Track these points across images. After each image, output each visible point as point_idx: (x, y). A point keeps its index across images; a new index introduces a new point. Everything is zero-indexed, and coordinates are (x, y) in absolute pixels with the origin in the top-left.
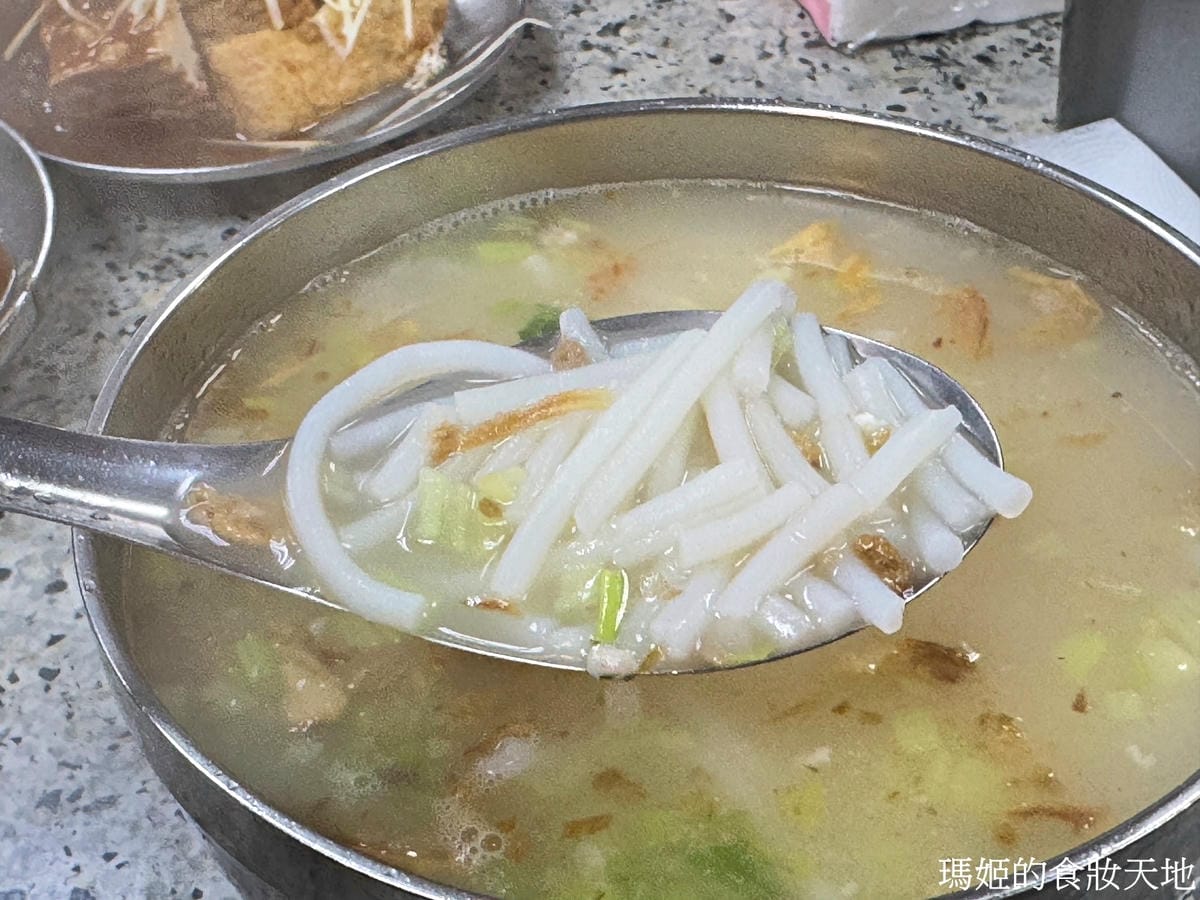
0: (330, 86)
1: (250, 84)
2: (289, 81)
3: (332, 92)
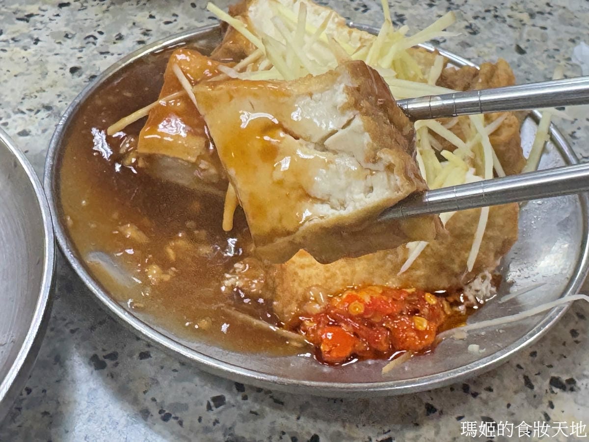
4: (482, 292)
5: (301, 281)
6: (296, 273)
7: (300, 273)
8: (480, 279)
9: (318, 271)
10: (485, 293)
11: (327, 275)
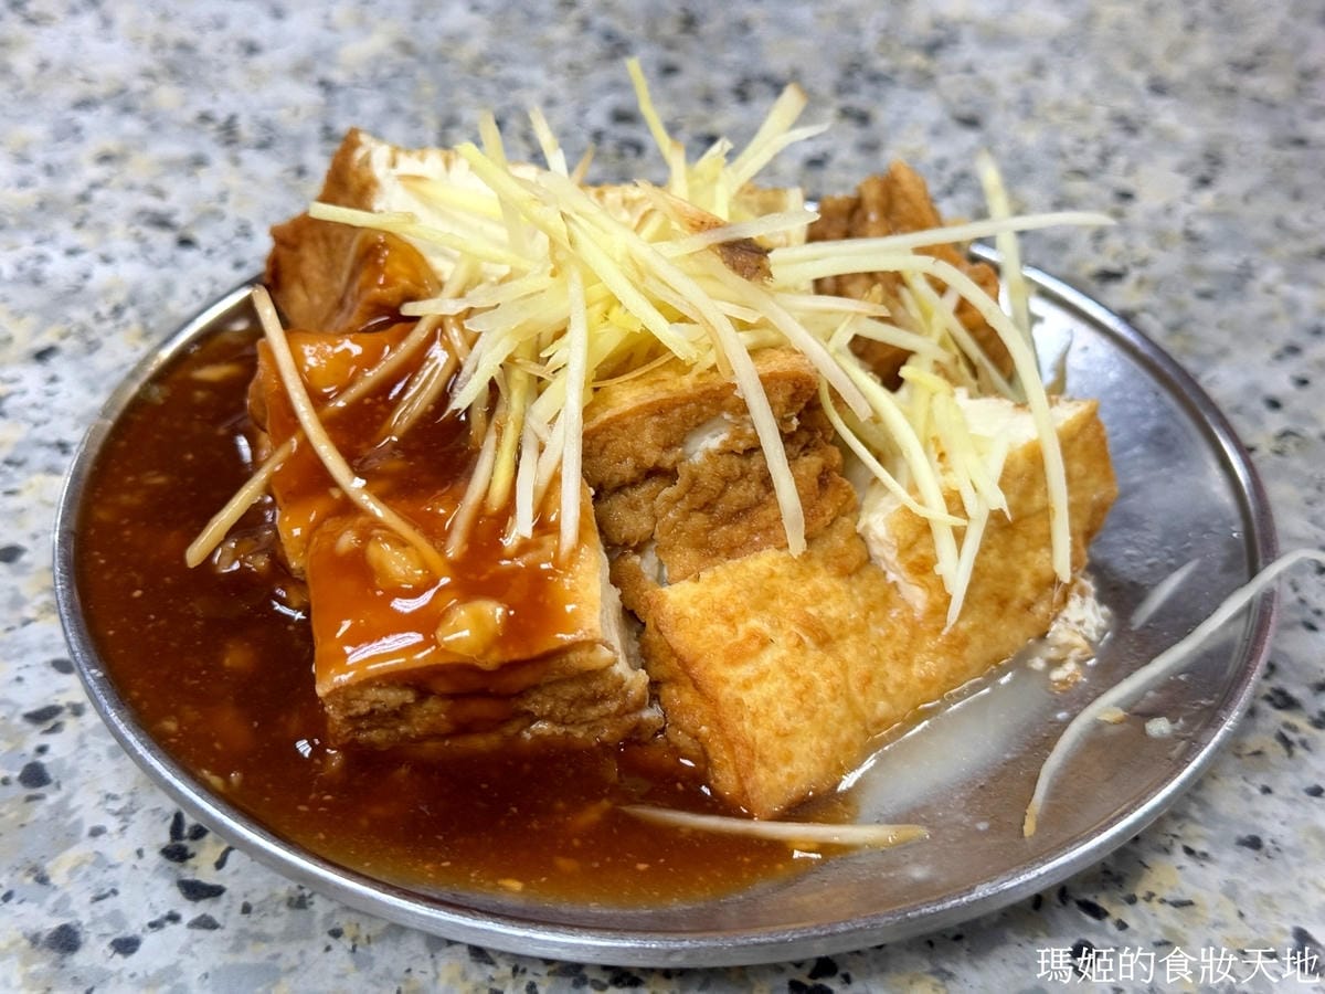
0: (896, 673)
1: (746, 685)
2: (817, 668)
3: (900, 686)
4: (1091, 623)
5: (754, 714)
6: (739, 702)
7: (747, 698)
8: (1078, 598)
9: (777, 685)
10: (1095, 621)
11: (799, 686)
